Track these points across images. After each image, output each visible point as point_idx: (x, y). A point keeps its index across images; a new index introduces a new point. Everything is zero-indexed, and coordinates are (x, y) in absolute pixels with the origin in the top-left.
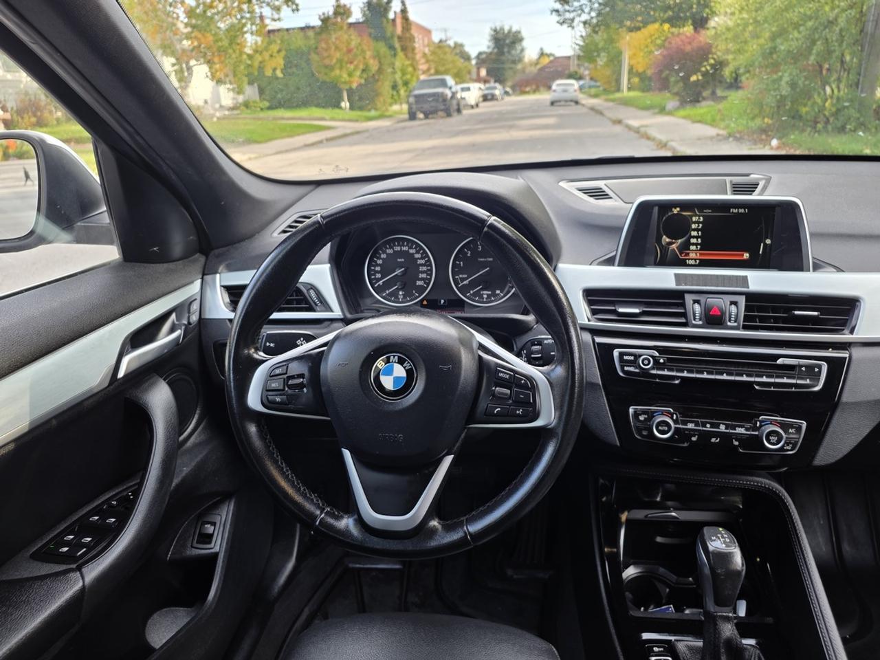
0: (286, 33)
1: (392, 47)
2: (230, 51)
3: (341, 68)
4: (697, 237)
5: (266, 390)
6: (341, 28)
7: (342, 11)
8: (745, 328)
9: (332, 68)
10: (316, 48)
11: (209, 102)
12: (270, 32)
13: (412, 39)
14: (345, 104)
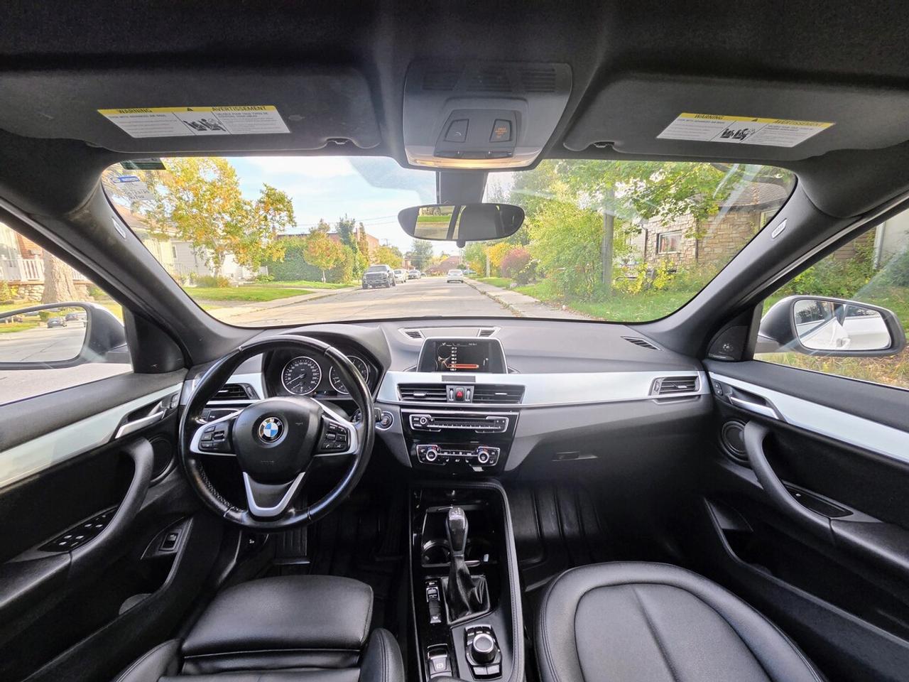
0: (288, 237)
1: (353, 248)
2: (251, 247)
3: (322, 259)
4: (454, 357)
5: (202, 441)
6: (323, 236)
7: (323, 227)
8: (474, 402)
9: (316, 258)
10: (307, 247)
11: (234, 276)
12: (279, 236)
13: (366, 244)
14: (324, 279)
